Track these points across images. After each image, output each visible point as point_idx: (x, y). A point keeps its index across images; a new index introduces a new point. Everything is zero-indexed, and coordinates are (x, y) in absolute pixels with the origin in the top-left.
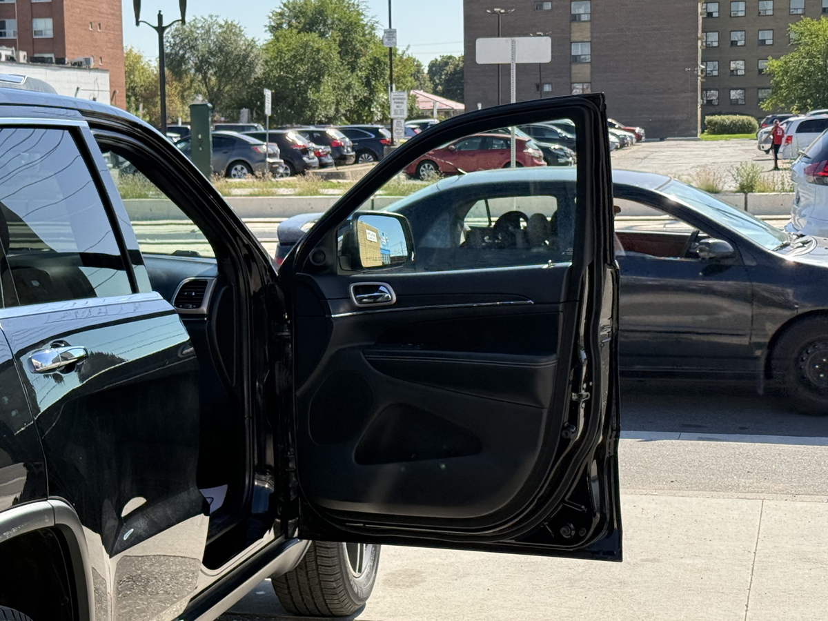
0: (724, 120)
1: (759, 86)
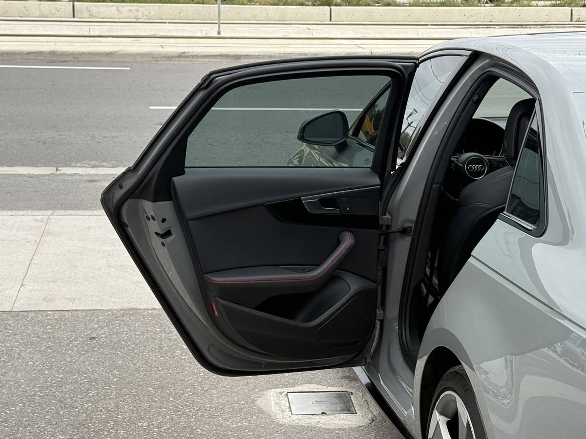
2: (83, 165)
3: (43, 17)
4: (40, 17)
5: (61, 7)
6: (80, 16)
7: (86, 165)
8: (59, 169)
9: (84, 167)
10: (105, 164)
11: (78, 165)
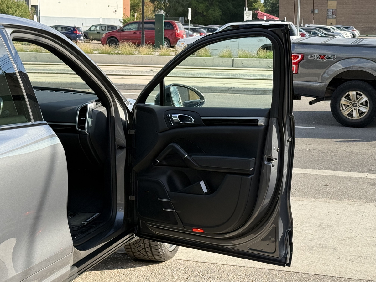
4: (213, 67)
5: (225, 61)
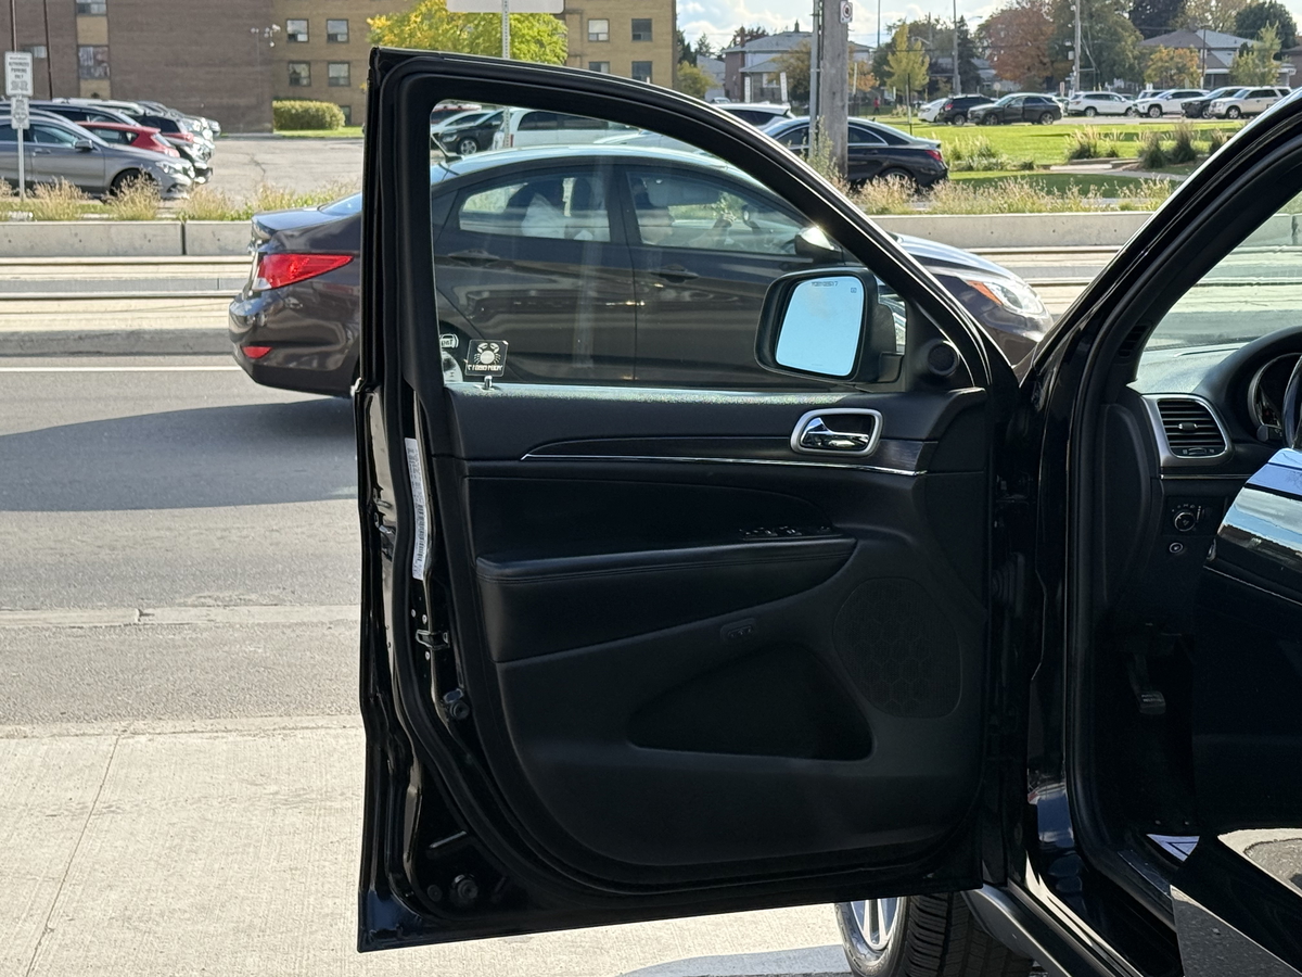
0: (293, 107)
1: (329, 58)
2: (203, 600)
3: (117, 255)
4: (108, 255)
6: (198, 251)
7: (211, 602)
8: (145, 611)
9: (203, 605)
10: (253, 597)
11: (189, 601)
